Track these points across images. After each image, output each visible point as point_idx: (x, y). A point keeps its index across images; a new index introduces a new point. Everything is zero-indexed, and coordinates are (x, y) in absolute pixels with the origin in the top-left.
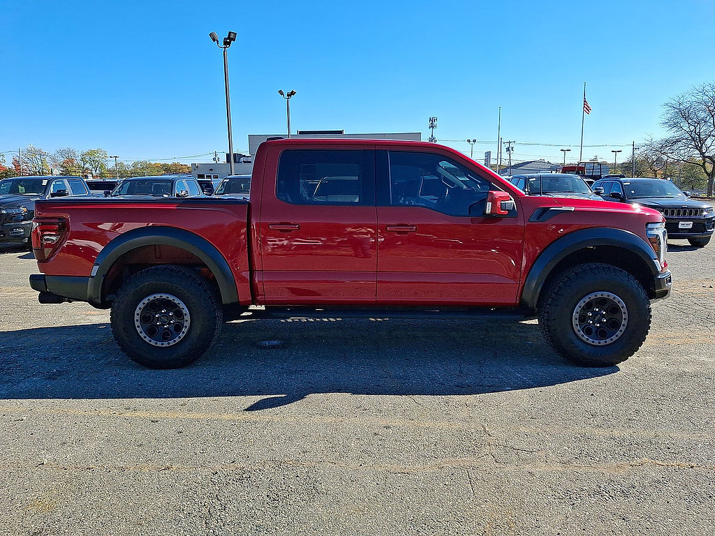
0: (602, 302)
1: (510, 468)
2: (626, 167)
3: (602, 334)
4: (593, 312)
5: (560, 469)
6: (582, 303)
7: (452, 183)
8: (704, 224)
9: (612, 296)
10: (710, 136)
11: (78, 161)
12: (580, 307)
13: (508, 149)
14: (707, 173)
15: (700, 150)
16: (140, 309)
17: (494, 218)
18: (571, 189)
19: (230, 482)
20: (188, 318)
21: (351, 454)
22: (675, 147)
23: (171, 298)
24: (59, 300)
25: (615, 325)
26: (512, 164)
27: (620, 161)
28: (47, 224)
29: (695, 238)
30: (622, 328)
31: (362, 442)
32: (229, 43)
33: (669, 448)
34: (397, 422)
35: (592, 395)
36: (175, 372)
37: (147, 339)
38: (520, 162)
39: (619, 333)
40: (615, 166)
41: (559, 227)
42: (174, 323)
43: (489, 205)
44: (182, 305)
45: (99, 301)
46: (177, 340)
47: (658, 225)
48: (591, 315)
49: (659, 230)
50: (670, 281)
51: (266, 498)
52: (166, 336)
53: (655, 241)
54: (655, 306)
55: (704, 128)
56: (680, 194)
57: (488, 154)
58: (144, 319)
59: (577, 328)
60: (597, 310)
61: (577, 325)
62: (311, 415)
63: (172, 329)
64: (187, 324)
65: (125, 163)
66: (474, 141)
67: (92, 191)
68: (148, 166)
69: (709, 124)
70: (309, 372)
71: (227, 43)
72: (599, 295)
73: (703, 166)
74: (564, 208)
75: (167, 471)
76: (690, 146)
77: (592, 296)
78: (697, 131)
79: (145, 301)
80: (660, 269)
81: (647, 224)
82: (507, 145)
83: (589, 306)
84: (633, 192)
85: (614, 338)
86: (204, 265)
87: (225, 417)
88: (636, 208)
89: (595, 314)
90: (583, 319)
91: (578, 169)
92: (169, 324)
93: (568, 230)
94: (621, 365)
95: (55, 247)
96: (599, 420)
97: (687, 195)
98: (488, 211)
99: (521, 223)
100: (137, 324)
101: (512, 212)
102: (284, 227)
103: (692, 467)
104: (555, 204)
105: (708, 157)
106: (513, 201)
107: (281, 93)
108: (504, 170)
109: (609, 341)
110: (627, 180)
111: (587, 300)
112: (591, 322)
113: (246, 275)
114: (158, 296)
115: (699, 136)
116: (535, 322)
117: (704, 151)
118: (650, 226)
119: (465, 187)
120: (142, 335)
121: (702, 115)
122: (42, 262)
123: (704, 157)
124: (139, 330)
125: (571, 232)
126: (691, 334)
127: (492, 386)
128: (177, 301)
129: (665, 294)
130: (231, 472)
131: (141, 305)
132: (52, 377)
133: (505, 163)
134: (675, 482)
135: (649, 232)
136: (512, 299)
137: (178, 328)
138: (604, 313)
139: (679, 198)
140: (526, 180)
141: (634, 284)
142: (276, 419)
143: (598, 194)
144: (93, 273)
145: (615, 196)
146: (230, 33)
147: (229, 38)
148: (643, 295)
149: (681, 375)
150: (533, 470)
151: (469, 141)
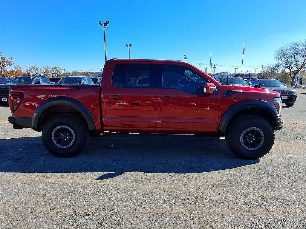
0: (253, 132)
1: (211, 211)
2: (259, 75)
3: (253, 145)
4: (249, 136)
5: (235, 212)
6: (244, 132)
7: (190, 79)
8: (292, 98)
9: (258, 129)
10: (293, 63)
11: (51, 71)
12: (244, 134)
13: (214, 68)
14: (291, 77)
15: (289, 68)
16: (54, 132)
17: (207, 94)
18: (238, 83)
19: (81, 217)
20: (74, 136)
21: (138, 203)
22: (279, 67)
23: (67, 127)
24: (21, 127)
25: (258, 141)
26: (216, 73)
27: (257, 73)
28: (15, 95)
29: (288, 103)
30: (262, 143)
31: (144, 196)
32: (106, 25)
33: (285, 202)
34: (161, 186)
35: (249, 173)
36: (69, 159)
37: (57, 145)
38: (219, 73)
39: (260, 145)
40: (255, 75)
41: (234, 99)
42: (69, 138)
43: (205, 89)
44: (72, 131)
45: (37, 128)
46: (70, 145)
47: (279, 98)
48: (248, 137)
49: (279, 101)
50: (283, 123)
51: (95, 226)
52: (66, 143)
53: (277, 105)
54: (277, 133)
55: (291, 60)
56: (283, 86)
57: (206, 69)
58: (56, 136)
59: (242, 143)
60: (251, 135)
61: (242, 141)
62: (123, 182)
63: (68, 141)
64: (74, 139)
65: (69, 72)
66: (201, 64)
67: (51, 82)
68: (77, 73)
69: (293, 58)
70: (125, 160)
71: (105, 25)
72: (252, 128)
73: (290, 75)
74: (238, 91)
75: (52, 210)
76: (285, 67)
77: (249, 129)
78: (288, 61)
79: (56, 128)
80: (279, 118)
81: (274, 98)
82: (214, 66)
83: (247, 133)
84: (263, 84)
85: (258, 147)
86: (81, 113)
87: (86, 182)
88: (268, 91)
89: (250, 136)
90: (245, 139)
91: (241, 75)
92: (67, 138)
93: (239, 100)
94: (261, 159)
95: (18, 105)
96: (252, 186)
97: (285, 86)
98: (205, 91)
99: (219, 97)
100: (53, 138)
101: (215, 92)
102: (116, 97)
103: (296, 212)
104: (233, 89)
105: (292, 71)
106: (216, 87)
107: (127, 45)
108: (212, 75)
109: (256, 148)
110: (261, 80)
111: (246, 130)
112: (248, 140)
113: (99, 118)
114: (61, 126)
115: (289, 63)
116: (224, 138)
117: (290, 69)
118: (275, 99)
119: (196, 81)
120: (55, 143)
121: (290, 55)
122: (13, 111)
123: (291, 71)
124: (54, 141)
125: (240, 101)
126: (290, 145)
127: (204, 168)
128: (69, 129)
129: (280, 128)
130: (82, 211)
131: (54, 130)
132: (16, 160)
133: (213, 73)
134: (289, 221)
135: (275, 102)
136: (214, 130)
137: (70, 140)
138: (254, 136)
139: (282, 87)
140: (221, 79)
141: (267, 124)
142: (108, 183)
143: (249, 85)
144: (34, 117)
145: (256, 86)
146: (106, 21)
147: (106, 23)
148: (271, 128)
149: (288, 164)
150: (222, 213)
151: (199, 64)
